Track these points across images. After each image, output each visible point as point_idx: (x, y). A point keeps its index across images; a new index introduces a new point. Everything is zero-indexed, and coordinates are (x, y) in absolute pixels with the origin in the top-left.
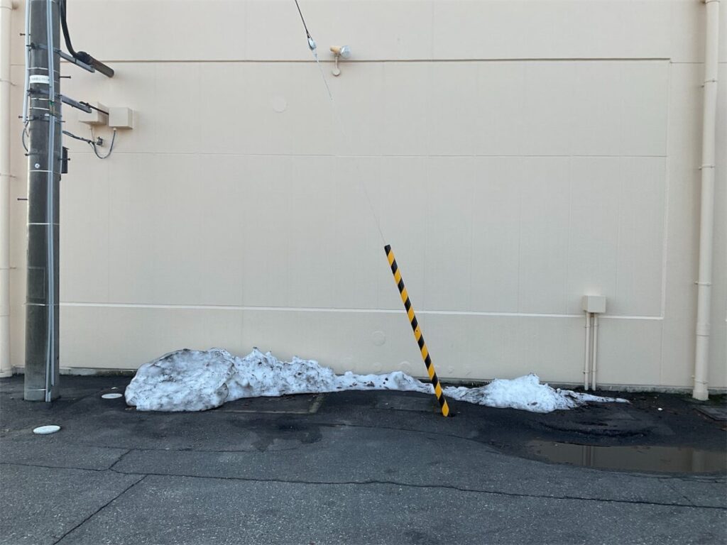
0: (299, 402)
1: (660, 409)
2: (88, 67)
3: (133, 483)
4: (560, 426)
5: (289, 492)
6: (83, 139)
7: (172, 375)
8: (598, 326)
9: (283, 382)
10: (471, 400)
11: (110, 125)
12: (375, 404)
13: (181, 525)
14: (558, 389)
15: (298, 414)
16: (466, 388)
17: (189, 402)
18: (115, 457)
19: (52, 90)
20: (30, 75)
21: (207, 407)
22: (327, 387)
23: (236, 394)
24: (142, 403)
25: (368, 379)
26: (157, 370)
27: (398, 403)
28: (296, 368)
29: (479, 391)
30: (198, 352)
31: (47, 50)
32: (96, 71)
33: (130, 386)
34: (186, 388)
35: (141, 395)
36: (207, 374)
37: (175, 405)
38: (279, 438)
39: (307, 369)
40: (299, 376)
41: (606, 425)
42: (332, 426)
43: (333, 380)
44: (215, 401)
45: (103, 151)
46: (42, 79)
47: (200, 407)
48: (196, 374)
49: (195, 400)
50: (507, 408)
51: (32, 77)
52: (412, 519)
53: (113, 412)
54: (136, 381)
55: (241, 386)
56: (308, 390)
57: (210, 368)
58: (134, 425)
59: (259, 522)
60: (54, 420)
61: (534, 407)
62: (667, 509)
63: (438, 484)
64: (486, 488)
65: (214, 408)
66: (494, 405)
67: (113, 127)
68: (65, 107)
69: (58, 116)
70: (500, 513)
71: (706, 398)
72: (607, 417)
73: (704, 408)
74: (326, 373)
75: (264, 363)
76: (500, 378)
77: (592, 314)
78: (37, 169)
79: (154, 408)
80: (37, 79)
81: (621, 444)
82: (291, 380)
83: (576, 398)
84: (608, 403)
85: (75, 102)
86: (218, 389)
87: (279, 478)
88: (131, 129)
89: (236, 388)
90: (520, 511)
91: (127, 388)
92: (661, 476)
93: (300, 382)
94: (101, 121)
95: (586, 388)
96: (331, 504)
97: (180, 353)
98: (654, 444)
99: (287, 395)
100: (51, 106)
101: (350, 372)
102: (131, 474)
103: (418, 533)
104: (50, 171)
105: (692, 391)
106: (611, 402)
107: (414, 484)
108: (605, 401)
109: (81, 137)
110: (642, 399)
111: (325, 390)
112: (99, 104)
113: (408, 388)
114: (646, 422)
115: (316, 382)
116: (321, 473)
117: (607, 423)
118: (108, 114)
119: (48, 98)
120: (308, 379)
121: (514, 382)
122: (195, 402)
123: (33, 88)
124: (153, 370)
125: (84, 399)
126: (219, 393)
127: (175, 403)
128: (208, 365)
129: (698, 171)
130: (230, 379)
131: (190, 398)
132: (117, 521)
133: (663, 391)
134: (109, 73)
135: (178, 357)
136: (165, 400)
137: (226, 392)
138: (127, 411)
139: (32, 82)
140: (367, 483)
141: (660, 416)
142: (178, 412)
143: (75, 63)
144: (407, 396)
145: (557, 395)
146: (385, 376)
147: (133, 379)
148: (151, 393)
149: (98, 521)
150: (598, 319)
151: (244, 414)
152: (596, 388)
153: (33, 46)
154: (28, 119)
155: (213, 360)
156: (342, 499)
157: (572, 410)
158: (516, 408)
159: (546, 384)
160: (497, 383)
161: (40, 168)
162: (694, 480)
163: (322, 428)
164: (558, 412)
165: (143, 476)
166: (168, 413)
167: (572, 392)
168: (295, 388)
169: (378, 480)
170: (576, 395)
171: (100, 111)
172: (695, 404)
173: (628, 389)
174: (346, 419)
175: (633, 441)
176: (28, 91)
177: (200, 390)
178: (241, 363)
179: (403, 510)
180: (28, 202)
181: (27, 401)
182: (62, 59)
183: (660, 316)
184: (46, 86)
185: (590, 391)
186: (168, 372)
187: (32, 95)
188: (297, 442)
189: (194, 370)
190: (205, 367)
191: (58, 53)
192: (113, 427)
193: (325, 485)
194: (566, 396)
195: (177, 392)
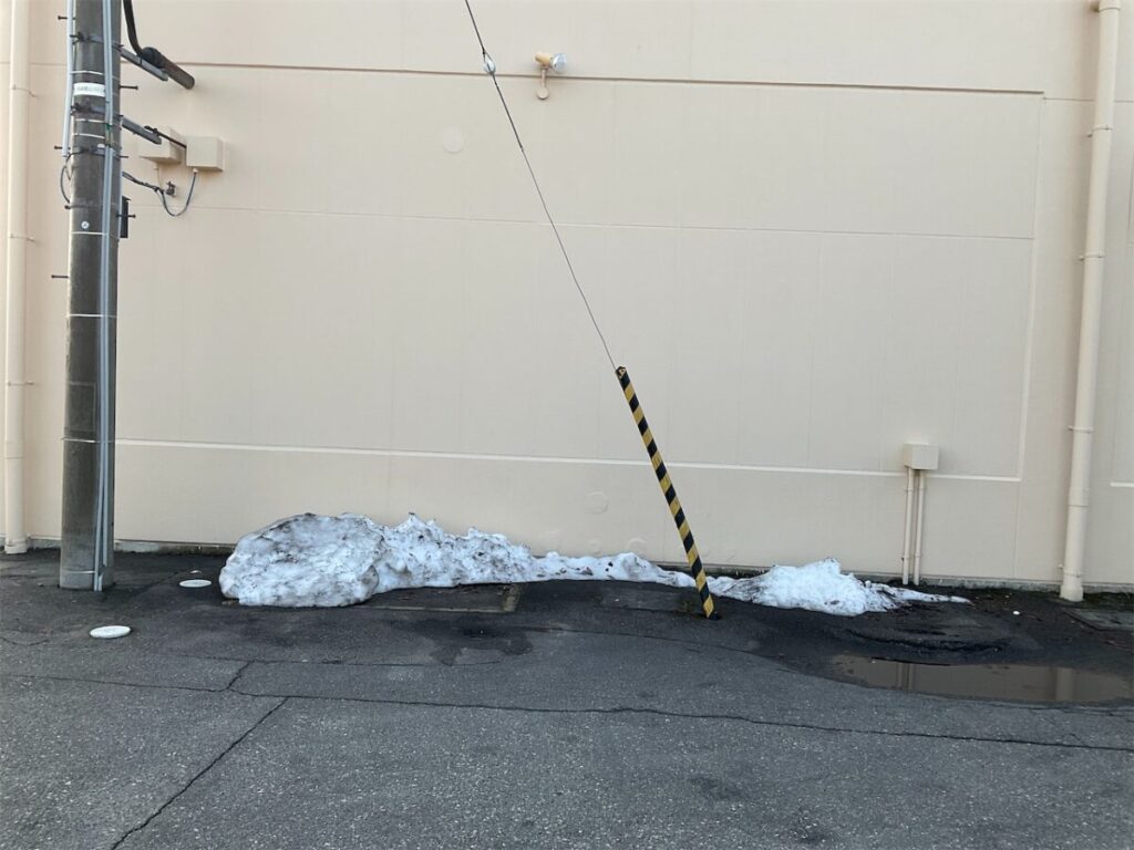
0: (485, 596)
1: (1016, 613)
2: (159, 71)
3: (269, 709)
4: (876, 635)
5: (505, 723)
6: (147, 185)
7: (291, 553)
8: (925, 489)
9: (457, 566)
10: (740, 596)
11: (188, 164)
12: (600, 601)
13: (361, 768)
14: (868, 582)
15: (488, 613)
16: (731, 579)
17: (320, 594)
18: (230, 671)
19: (110, 107)
20: (74, 82)
21: (349, 601)
22: (523, 575)
23: (387, 582)
24: (248, 595)
25: (583, 563)
26: (268, 544)
27: (633, 600)
28: (475, 545)
29: (751, 583)
30: (328, 519)
31: (103, 44)
32: (169, 79)
33: (227, 568)
34: (314, 572)
35: (244, 581)
36: (344, 552)
37: (299, 597)
38: (469, 647)
39: (492, 548)
40: (480, 558)
41: (943, 634)
42: (543, 630)
43: (531, 564)
44: (360, 592)
45: (175, 205)
46: (94, 90)
47: (338, 601)
48: (327, 552)
49: (329, 590)
50: (794, 609)
51: (77, 85)
52: (694, 761)
53: (206, 608)
54: (235, 560)
55: (394, 570)
56: (494, 578)
57: (349, 543)
58: (244, 626)
59: (474, 763)
60: (117, 618)
61: (834, 607)
62: (1051, 751)
63: (720, 714)
64: (790, 720)
65: (358, 603)
66: (775, 604)
67: (193, 167)
68: (125, 134)
69: (117, 148)
70: (819, 754)
71: (1079, 598)
72: (943, 623)
73: (1079, 612)
74: (520, 554)
75: (427, 538)
76: (782, 564)
77: (917, 472)
78: (84, 230)
79: (268, 602)
80: (86, 89)
81: (967, 661)
82: (468, 563)
83: (894, 596)
84: (939, 603)
85: (138, 127)
86: (364, 575)
87: (486, 702)
88: (221, 171)
89: (387, 574)
90: (844, 751)
91: (222, 572)
92: (1032, 706)
93: (482, 567)
94: (174, 157)
95: (905, 582)
96: (571, 740)
97: (300, 519)
98: (1013, 662)
99: (464, 586)
100: (107, 132)
101: (555, 553)
102: (262, 696)
103: (709, 781)
104: (105, 234)
105: (1059, 587)
106: (944, 602)
107: (686, 713)
108: (935, 600)
109: (144, 182)
110: (989, 598)
111: (520, 579)
112: (172, 131)
113: (644, 578)
114: (999, 631)
115: (505, 567)
116: (546, 697)
117: (944, 630)
118: (185, 147)
119: (103, 119)
120: (494, 562)
121: (804, 570)
122: (329, 594)
123: (79, 102)
124: (261, 544)
125: (154, 588)
126: (365, 581)
127: (299, 594)
128: (344, 539)
129: (1080, 262)
130: (379, 560)
131: (321, 587)
132: (263, 762)
133: (1017, 586)
134: (187, 82)
135: (298, 525)
136: (282, 590)
137: (375, 579)
138: (226, 606)
139: (77, 93)
140: (615, 711)
141: (1017, 623)
142: (304, 608)
143: (140, 65)
144: (644, 589)
145: (867, 590)
146: (607, 560)
147: (231, 558)
148: (260, 579)
149: (234, 762)
150: (926, 480)
151: (405, 612)
152: (920, 581)
153: (81, 37)
154: (71, 152)
155: (352, 531)
156: (586, 732)
157: (889, 611)
158: (808, 608)
159: (851, 575)
160: (779, 571)
161: (90, 229)
162: (1081, 712)
163: (527, 633)
164: (869, 616)
165: (282, 699)
166: (290, 609)
167: (886, 586)
168: (476, 574)
169: (632, 706)
170: (893, 590)
171: (175, 142)
172: (1063, 606)
173: (966, 584)
174: (562, 621)
175: (984, 658)
176: (72, 107)
177: (336, 575)
178: (392, 537)
179: (678, 749)
180: (69, 281)
181: (64, 589)
182: (122, 59)
183: (1016, 476)
184: (101, 100)
185: (911, 586)
186: (283, 547)
187: (77, 114)
188: (497, 654)
189: (325, 545)
190: (341, 542)
191: (117, 48)
192: (213, 629)
193: (556, 714)
194: (879, 592)
195: (300, 578)
